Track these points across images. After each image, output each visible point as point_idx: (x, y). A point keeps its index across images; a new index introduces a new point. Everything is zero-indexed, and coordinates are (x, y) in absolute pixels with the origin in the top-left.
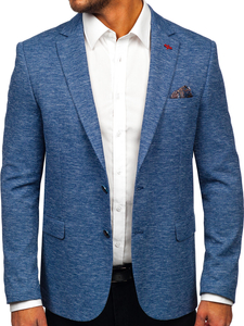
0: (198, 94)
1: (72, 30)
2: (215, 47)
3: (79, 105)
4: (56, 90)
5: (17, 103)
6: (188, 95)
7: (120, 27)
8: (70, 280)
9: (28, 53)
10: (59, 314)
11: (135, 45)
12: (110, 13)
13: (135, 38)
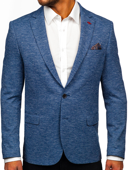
0: (104, 48)
1: (38, 15)
2: (113, 24)
3: (43, 54)
4: (30, 45)
5: (10, 52)
6: (100, 48)
7: (64, 14)
8: (41, 145)
9: (15, 26)
10: (35, 164)
11: (71, 23)
12: (59, 6)
13: (71, 19)
